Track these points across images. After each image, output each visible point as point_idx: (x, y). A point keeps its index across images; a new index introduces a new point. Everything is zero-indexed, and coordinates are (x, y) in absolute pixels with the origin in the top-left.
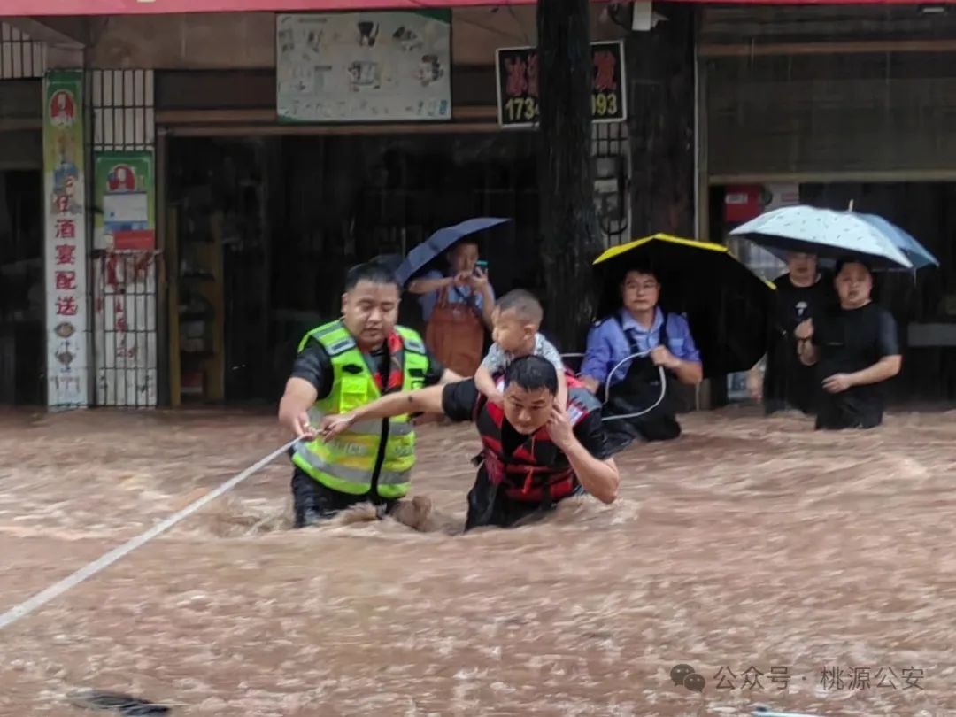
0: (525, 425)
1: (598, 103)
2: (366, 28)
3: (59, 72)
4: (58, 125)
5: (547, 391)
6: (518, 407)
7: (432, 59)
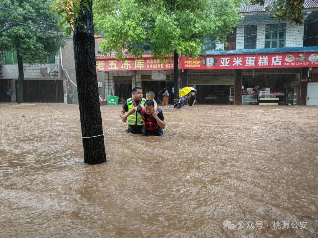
0: (148, 113)
1: (179, 78)
2: (159, 72)
3: (133, 75)
4: (133, 80)
5: (152, 106)
6: (147, 109)
7: (165, 74)
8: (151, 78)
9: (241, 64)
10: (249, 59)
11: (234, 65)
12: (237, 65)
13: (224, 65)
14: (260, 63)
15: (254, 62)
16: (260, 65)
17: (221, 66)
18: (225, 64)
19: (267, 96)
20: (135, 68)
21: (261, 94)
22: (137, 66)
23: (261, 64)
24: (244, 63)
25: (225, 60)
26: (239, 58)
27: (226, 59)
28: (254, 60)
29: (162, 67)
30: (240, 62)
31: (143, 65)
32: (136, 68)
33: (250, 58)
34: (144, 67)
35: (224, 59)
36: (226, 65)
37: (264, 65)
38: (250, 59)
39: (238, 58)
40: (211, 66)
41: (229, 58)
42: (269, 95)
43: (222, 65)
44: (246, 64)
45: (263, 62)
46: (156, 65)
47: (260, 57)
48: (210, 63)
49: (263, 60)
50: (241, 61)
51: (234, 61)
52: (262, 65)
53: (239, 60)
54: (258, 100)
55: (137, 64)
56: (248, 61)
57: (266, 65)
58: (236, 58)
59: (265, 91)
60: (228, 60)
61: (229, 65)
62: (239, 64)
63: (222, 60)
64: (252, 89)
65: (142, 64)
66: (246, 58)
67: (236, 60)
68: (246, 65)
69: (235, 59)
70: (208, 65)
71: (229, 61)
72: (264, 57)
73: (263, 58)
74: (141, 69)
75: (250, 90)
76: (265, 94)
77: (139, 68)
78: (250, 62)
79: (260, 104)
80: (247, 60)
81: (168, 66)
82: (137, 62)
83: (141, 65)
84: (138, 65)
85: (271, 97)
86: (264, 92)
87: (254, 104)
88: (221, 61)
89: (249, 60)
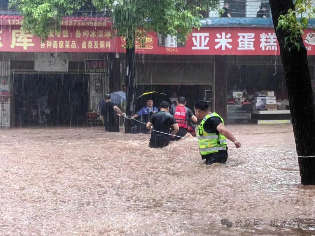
2: (52, 55)
8: (33, 68)
9: (230, 47)
10: (244, 37)
11: (217, 47)
12: (223, 49)
13: (198, 48)
14: (263, 45)
15: (252, 43)
16: (263, 49)
17: (193, 48)
18: (200, 45)
19: (272, 107)
20: (12, 46)
21: (259, 102)
22: (16, 42)
23: (265, 47)
24: (235, 44)
25: (201, 37)
26: (226, 35)
27: (203, 35)
28: (254, 40)
29: (74, 46)
30: (228, 43)
31: (31, 40)
32: (15, 46)
33: (246, 35)
34: (33, 45)
35: (198, 35)
36: (203, 48)
37: (270, 49)
38: (246, 37)
39: (224, 34)
40: (175, 48)
41: (208, 34)
42: (275, 105)
43: (196, 46)
44: (238, 46)
45: (268, 44)
46: (61, 43)
47: (264, 34)
48: (172, 41)
49: (268, 40)
50: (230, 40)
51: (216, 40)
52: (267, 49)
53: (226, 38)
54: (253, 115)
55: (17, 38)
56: (242, 41)
57: (273, 49)
58: (221, 35)
59: (267, 98)
60: (205, 37)
61: (208, 48)
62: (226, 47)
63: (196, 37)
64: (242, 93)
65: (28, 38)
66: (239, 34)
67: (221, 38)
68: (239, 49)
69: (218, 35)
70: (169, 46)
71: (208, 39)
72: (270, 34)
73: (268, 37)
74: (25, 48)
75: (238, 95)
76: (267, 103)
77: (22, 47)
78: (246, 43)
79: (260, 122)
80: (241, 38)
81: (87, 44)
82: (16, 33)
83: (25, 40)
84: (18, 40)
85: (278, 109)
86: (265, 100)
87: (247, 121)
88: (194, 39)
89: (243, 39)
